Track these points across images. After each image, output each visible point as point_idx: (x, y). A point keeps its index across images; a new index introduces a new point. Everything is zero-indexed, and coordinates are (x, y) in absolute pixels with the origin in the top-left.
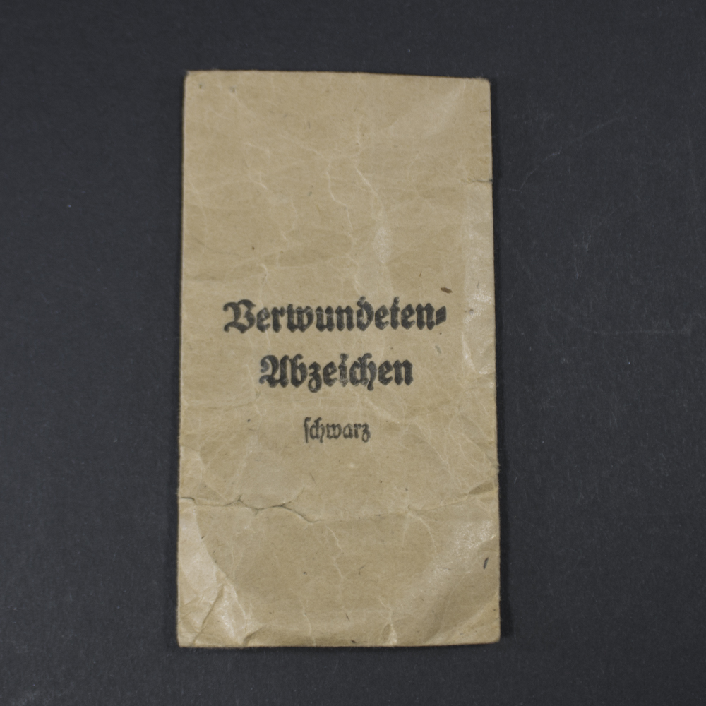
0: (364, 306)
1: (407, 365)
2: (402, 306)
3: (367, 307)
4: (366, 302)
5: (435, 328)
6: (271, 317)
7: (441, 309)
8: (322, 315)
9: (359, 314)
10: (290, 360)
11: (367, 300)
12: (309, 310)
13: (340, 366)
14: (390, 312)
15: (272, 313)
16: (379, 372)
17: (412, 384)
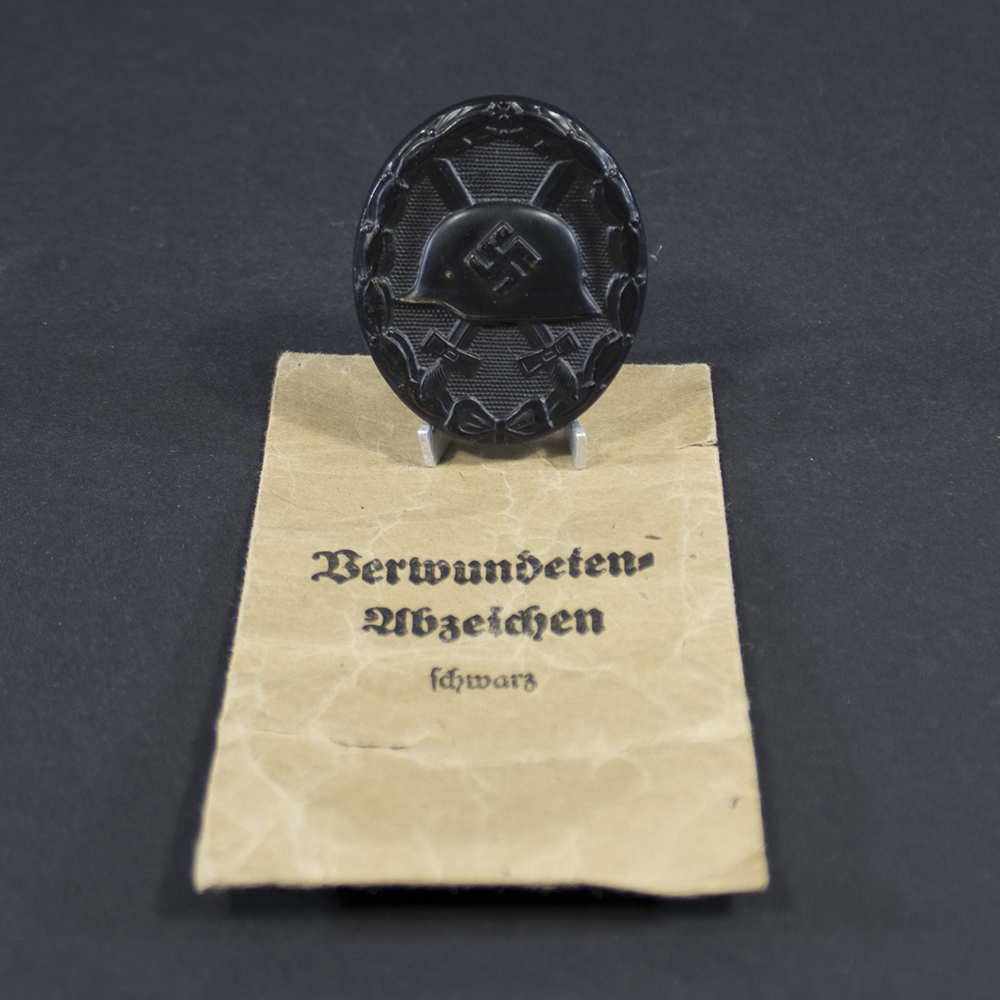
0: (526, 559)
1: (596, 615)
2: (585, 555)
3: (534, 561)
4: (531, 556)
5: (638, 574)
6: (385, 569)
7: (646, 556)
8: (463, 569)
9: (521, 567)
10: (413, 613)
11: (532, 554)
12: (443, 564)
13: (489, 619)
14: (568, 562)
15: (387, 565)
16: (552, 622)
17: (604, 633)
